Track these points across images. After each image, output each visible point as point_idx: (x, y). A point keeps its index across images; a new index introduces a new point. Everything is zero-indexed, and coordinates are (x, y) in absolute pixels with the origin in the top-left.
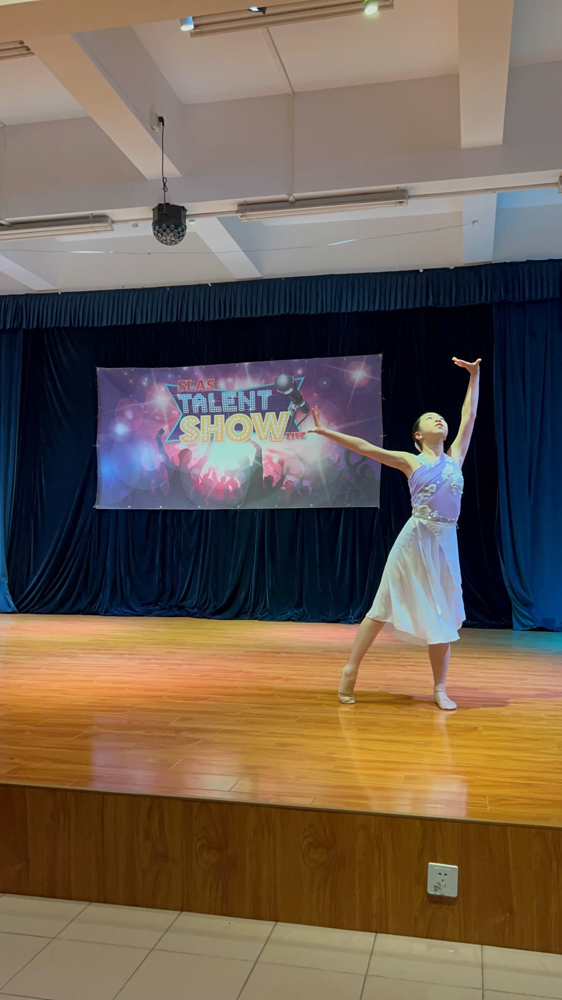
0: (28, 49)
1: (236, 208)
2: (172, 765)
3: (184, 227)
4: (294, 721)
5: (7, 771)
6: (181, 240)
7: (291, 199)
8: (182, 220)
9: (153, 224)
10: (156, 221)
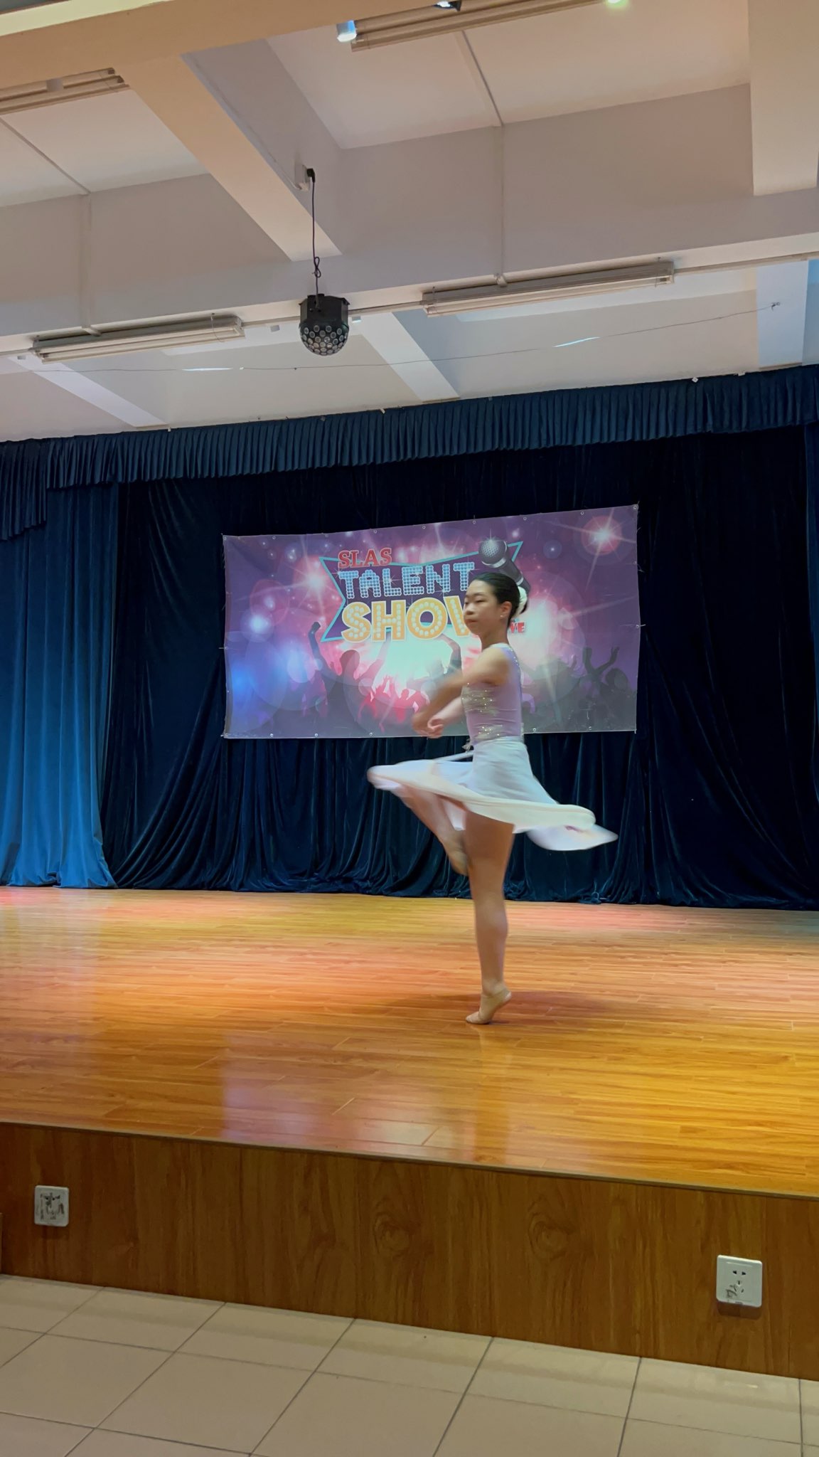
0: (120, 80)
1: (420, 298)
2: (339, 1107)
3: (345, 327)
4: (515, 1045)
5: (107, 1112)
6: (341, 348)
7: (501, 280)
8: (343, 319)
9: (300, 325)
10: (305, 322)
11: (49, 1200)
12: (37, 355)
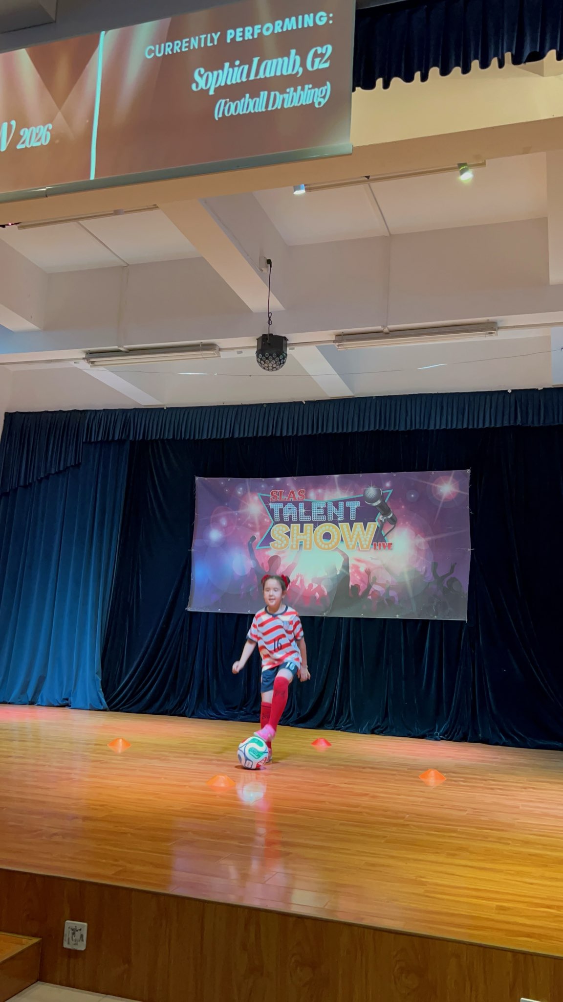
1: (334, 338)
3: (284, 354)
4: (383, 841)
5: (113, 873)
6: (281, 367)
7: (386, 330)
8: (284, 349)
9: (256, 352)
10: (260, 350)
11: (74, 931)
12: (88, 362)
